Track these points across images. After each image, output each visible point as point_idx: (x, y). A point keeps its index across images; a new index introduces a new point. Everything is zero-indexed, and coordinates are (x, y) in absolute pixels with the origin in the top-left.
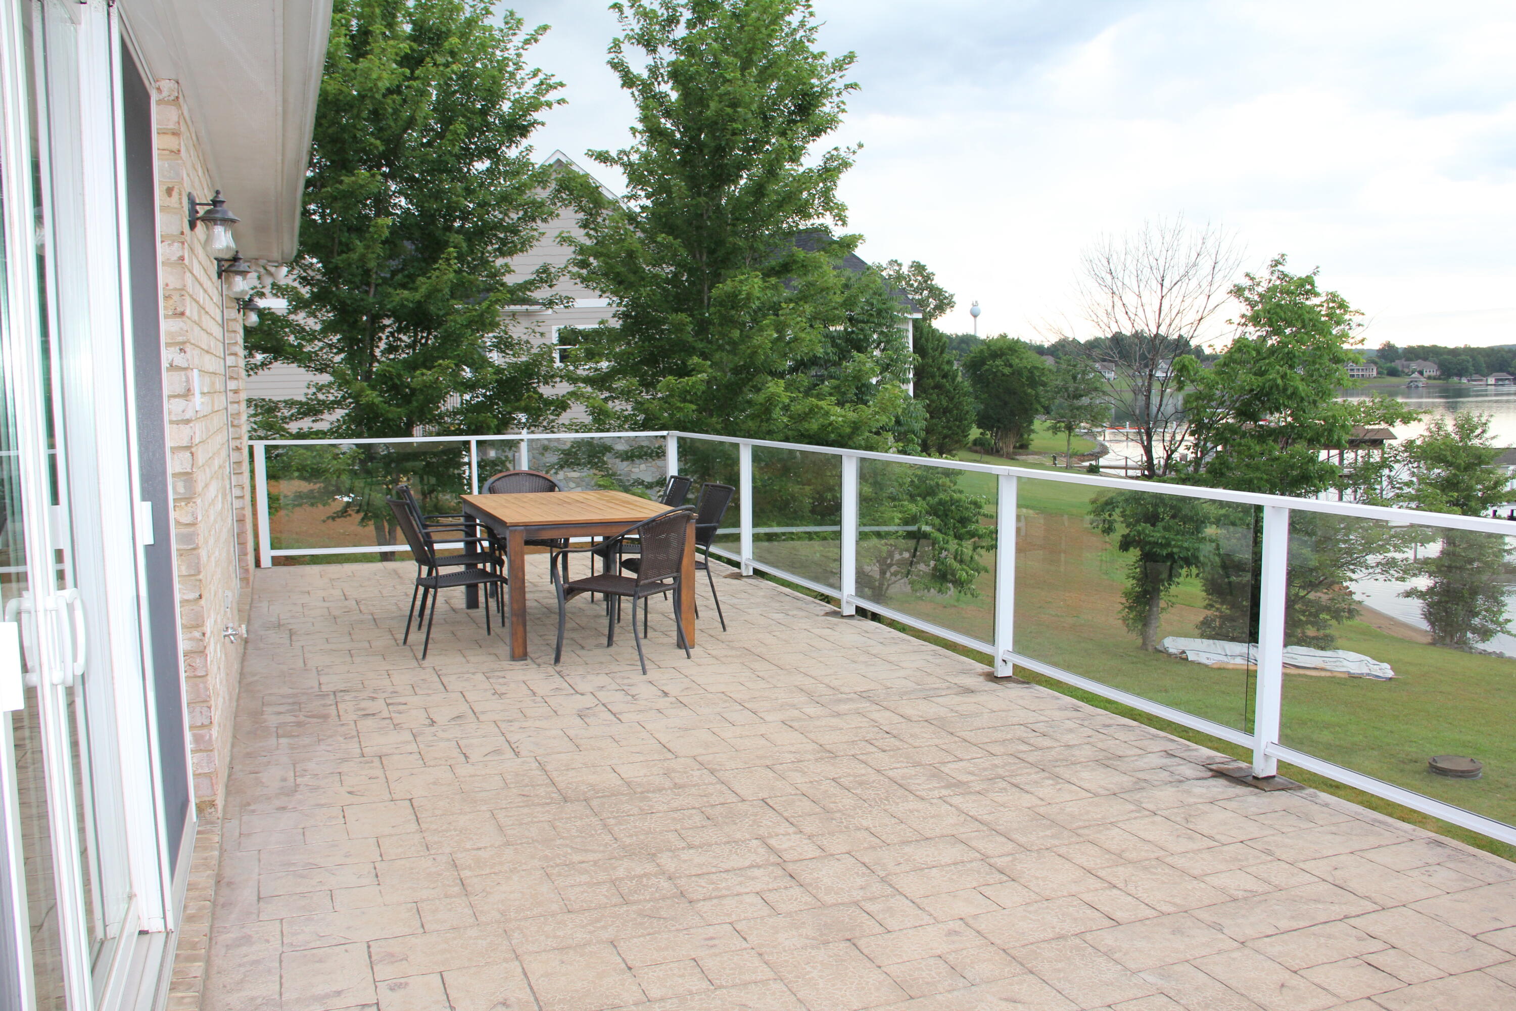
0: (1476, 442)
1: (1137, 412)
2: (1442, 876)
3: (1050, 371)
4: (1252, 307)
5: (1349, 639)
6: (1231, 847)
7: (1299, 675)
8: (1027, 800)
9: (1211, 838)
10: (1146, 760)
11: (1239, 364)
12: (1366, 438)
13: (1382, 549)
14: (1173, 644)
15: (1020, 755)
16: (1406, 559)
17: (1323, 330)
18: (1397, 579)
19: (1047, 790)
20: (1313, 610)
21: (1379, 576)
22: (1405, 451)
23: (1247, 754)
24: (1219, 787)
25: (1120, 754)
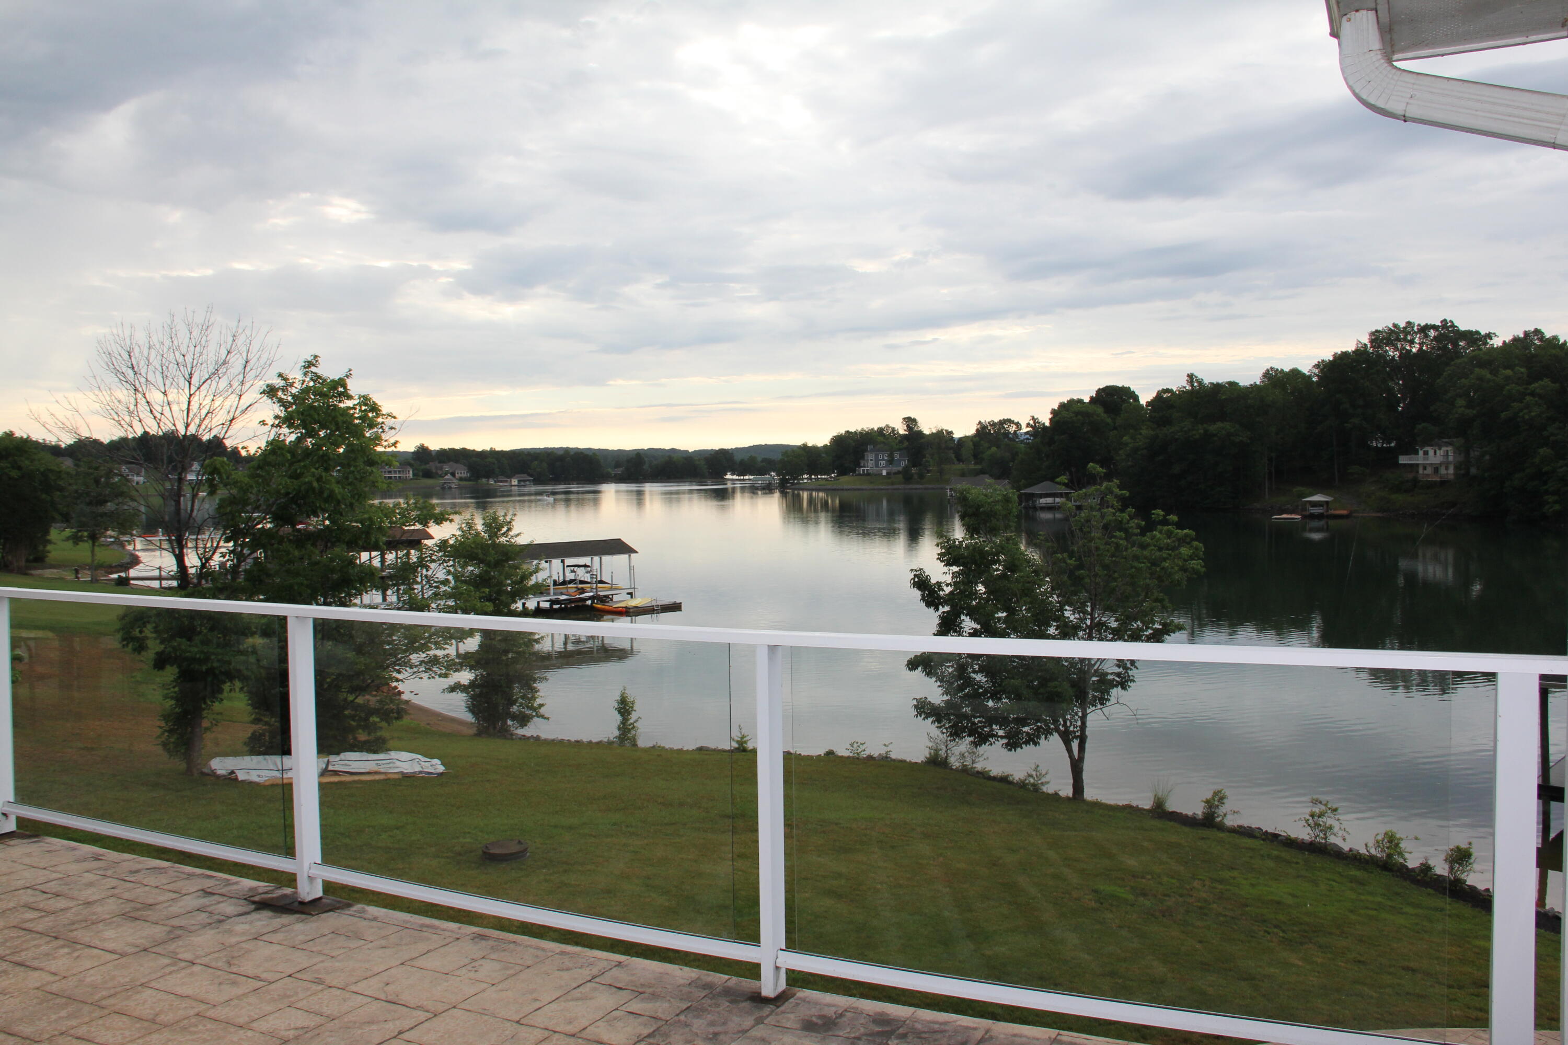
0: (503, 539)
1: (167, 518)
2: (488, 969)
3: (68, 473)
4: (286, 409)
5: (400, 739)
6: (279, 984)
7: (355, 782)
8: (35, 979)
9: (257, 978)
10: (181, 904)
11: (274, 466)
12: (404, 538)
13: (424, 648)
14: (220, 765)
15: (26, 925)
16: (447, 655)
17: (357, 432)
18: (440, 676)
19: (62, 961)
20: (363, 715)
21: (423, 675)
22: (440, 551)
23: (290, 879)
24: (263, 920)
25: (151, 901)
